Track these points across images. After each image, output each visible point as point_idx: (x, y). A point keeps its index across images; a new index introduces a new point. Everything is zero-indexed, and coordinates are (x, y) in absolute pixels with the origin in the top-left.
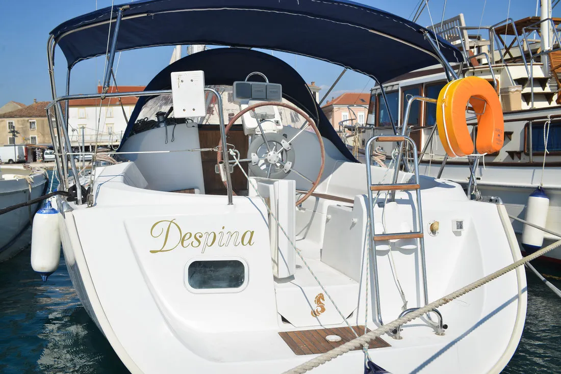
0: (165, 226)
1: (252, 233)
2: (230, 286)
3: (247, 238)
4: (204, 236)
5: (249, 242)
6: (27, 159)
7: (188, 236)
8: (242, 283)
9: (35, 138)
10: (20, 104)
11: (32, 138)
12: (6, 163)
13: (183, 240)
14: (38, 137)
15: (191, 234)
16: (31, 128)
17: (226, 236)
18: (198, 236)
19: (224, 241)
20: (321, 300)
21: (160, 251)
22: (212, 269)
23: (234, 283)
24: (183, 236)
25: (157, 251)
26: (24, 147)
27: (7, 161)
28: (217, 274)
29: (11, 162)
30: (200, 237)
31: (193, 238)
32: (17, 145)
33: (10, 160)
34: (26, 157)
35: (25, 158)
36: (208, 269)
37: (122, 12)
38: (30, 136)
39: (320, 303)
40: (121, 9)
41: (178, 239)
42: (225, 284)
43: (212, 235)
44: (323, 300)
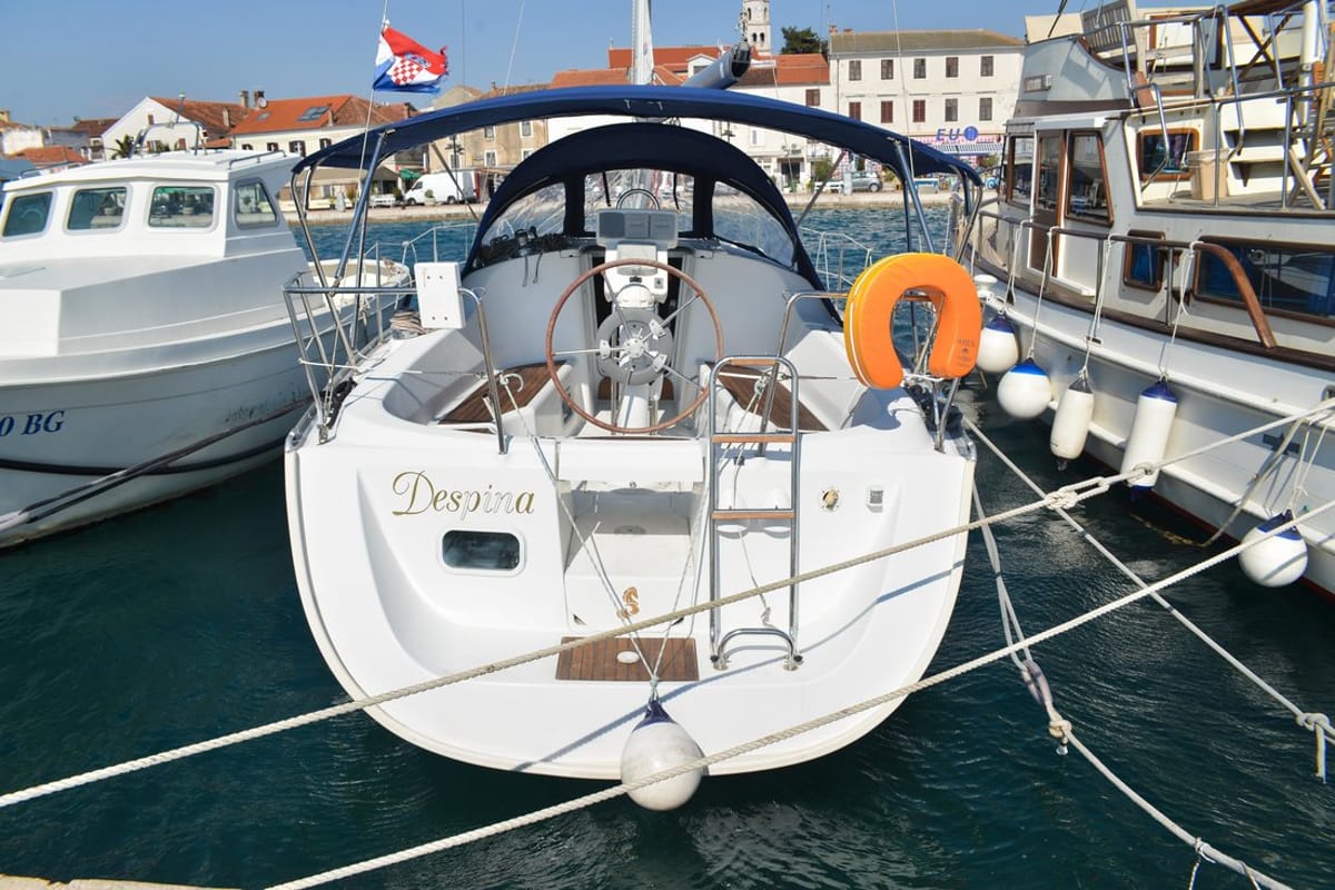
0: (411, 479)
1: (531, 496)
2: (499, 567)
3: (525, 503)
4: (464, 497)
5: (527, 509)
6: (478, 194)
7: (442, 495)
8: (516, 565)
9: (494, 155)
10: (472, 91)
11: (488, 155)
12: (445, 204)
13: (435, 501)
14: (499, 153)
15: (446, 493)
16: (486, 136)
17: (494, 499)
18: (455, 496)
19: (492, 505)
20: (633, 597)
21: (406, 513)
22: (475, 542)
23: (504, 565)
24: (435, 494)
25: (402, 513)
26: (472, 174)
27: (445, 200)
28: (482, 549)
29: (452, 202)
30: (459, 497)
31: (448, 498)
32: (461, 171)
33: (450, 198)
34: (477, 191)
35: (475, 194)
36: (469, 542)
37: (384, 140)
38: (486, 151)
39: (632, 600)
40: (382, 135)
41: (429, 498)
42: (493, 564)
43: (475, 497)
44: (636, 597)
